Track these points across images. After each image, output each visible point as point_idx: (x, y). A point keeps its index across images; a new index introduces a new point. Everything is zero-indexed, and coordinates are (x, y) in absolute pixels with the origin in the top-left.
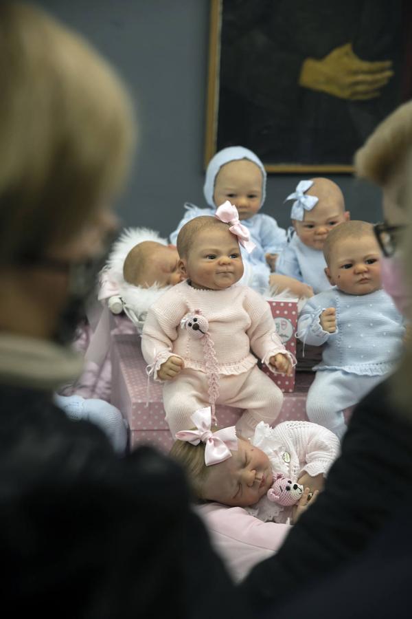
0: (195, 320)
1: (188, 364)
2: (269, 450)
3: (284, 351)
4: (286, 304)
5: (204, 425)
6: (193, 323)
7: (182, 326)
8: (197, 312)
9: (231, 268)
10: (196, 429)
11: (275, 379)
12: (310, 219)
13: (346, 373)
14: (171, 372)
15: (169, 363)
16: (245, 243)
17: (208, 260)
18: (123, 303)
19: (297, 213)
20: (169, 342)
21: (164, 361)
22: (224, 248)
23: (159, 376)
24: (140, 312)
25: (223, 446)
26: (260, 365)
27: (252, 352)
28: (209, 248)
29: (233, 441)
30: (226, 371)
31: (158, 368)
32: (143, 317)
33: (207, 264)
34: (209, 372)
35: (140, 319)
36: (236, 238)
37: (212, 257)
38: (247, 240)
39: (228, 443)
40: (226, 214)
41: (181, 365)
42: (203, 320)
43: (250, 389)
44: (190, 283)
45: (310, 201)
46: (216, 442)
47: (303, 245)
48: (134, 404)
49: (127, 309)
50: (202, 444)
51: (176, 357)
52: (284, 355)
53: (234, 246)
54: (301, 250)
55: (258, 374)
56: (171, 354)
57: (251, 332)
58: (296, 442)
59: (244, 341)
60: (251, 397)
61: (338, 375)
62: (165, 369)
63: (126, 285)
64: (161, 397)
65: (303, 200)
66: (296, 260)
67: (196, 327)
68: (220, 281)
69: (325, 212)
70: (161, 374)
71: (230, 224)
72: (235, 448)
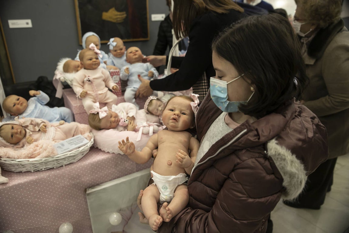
0: (89, 79)
1: (88, 92)
2: (117, 112)
3: (116, 85)
4: (114, 72)
5: (97, 108)
6: (88, 80)
7: (85, 81)
8: (89, 76)
9: (97, 62)
10: (95, 109)
11: (114, 93)
12: (115, 49)
13: (134, 88)
14: (84, 95)
15: (83, 93)
16: (100, 55)
17: (89, 61)
18: (65, 79)
19: (111, 48)
20: (81, 87)
21: (81, 92)
22: (94, 57)
23: (81, 97)
24: (70, 80)
25: (104, 112)
26: (109, 90)
27: (106, 86)
28: (89, 57)
29: (107, 111)
30: (100, 92)
31: (80, 94)
32: (72, 81)
33: (89, 62)
34: (95, 93)
35: (71, 82)
36: (97, 54)
37: (91, 60)
38: (100, 54)
39: (105, 111)
40: (92, 47)
41: (86, 93)
42: (91, 78)
43: (108, 96)
44: (85, 69)
45: (115, 44)
46: (102, 112)
47: (114, 57)
48: (74, 106)
49: (67, 80)
50: (98, 113)
51: (85, 90)
52: (116, 86)
53: (96, 56)
54: (114, 58)
55: (109, 92)
56: (83, 90)
57: (105, 81)
58: (124, 108)
59: (103, 83)
60: (108, 99)
61: (132, 88)
62: (82, 94)
63: (65, 73)
64: (82, 103)
65: (112, 44)
66: (113, 61)
67: (89, 81)
68: (94, 67)
69: (119, 46)
70: (81, 96)
71: (94, 50)
72: (108, 112)
